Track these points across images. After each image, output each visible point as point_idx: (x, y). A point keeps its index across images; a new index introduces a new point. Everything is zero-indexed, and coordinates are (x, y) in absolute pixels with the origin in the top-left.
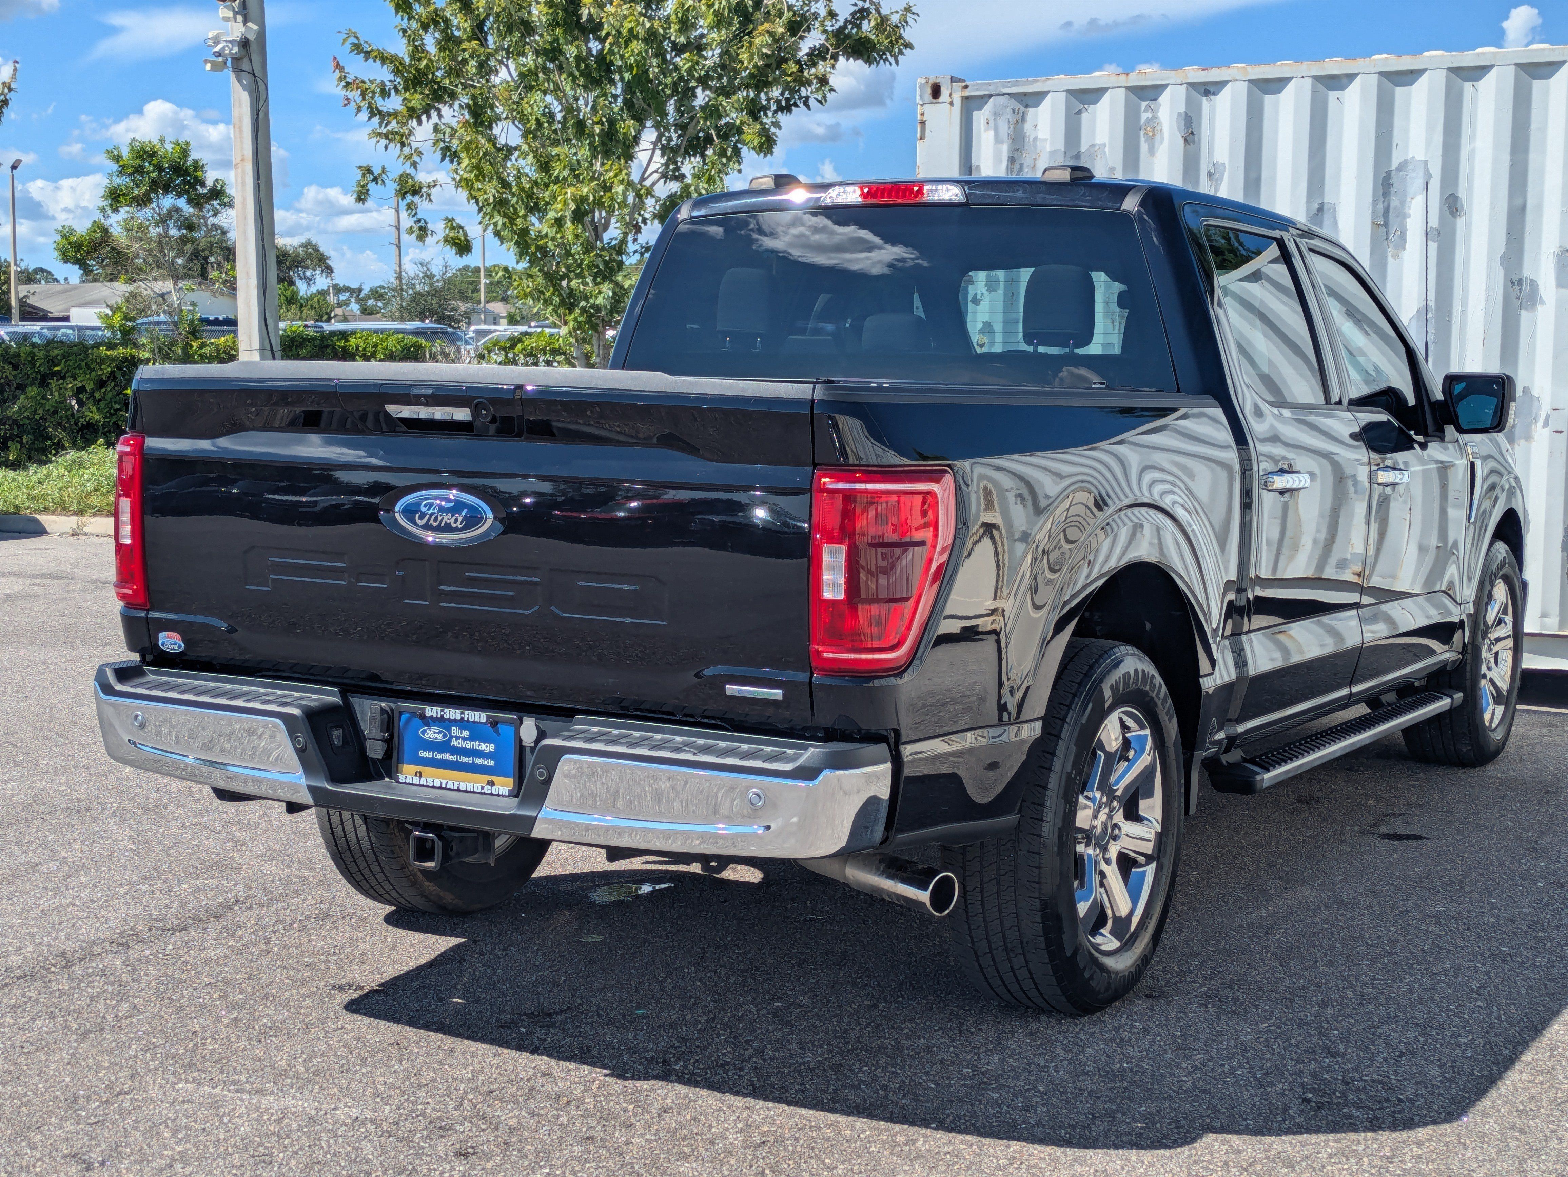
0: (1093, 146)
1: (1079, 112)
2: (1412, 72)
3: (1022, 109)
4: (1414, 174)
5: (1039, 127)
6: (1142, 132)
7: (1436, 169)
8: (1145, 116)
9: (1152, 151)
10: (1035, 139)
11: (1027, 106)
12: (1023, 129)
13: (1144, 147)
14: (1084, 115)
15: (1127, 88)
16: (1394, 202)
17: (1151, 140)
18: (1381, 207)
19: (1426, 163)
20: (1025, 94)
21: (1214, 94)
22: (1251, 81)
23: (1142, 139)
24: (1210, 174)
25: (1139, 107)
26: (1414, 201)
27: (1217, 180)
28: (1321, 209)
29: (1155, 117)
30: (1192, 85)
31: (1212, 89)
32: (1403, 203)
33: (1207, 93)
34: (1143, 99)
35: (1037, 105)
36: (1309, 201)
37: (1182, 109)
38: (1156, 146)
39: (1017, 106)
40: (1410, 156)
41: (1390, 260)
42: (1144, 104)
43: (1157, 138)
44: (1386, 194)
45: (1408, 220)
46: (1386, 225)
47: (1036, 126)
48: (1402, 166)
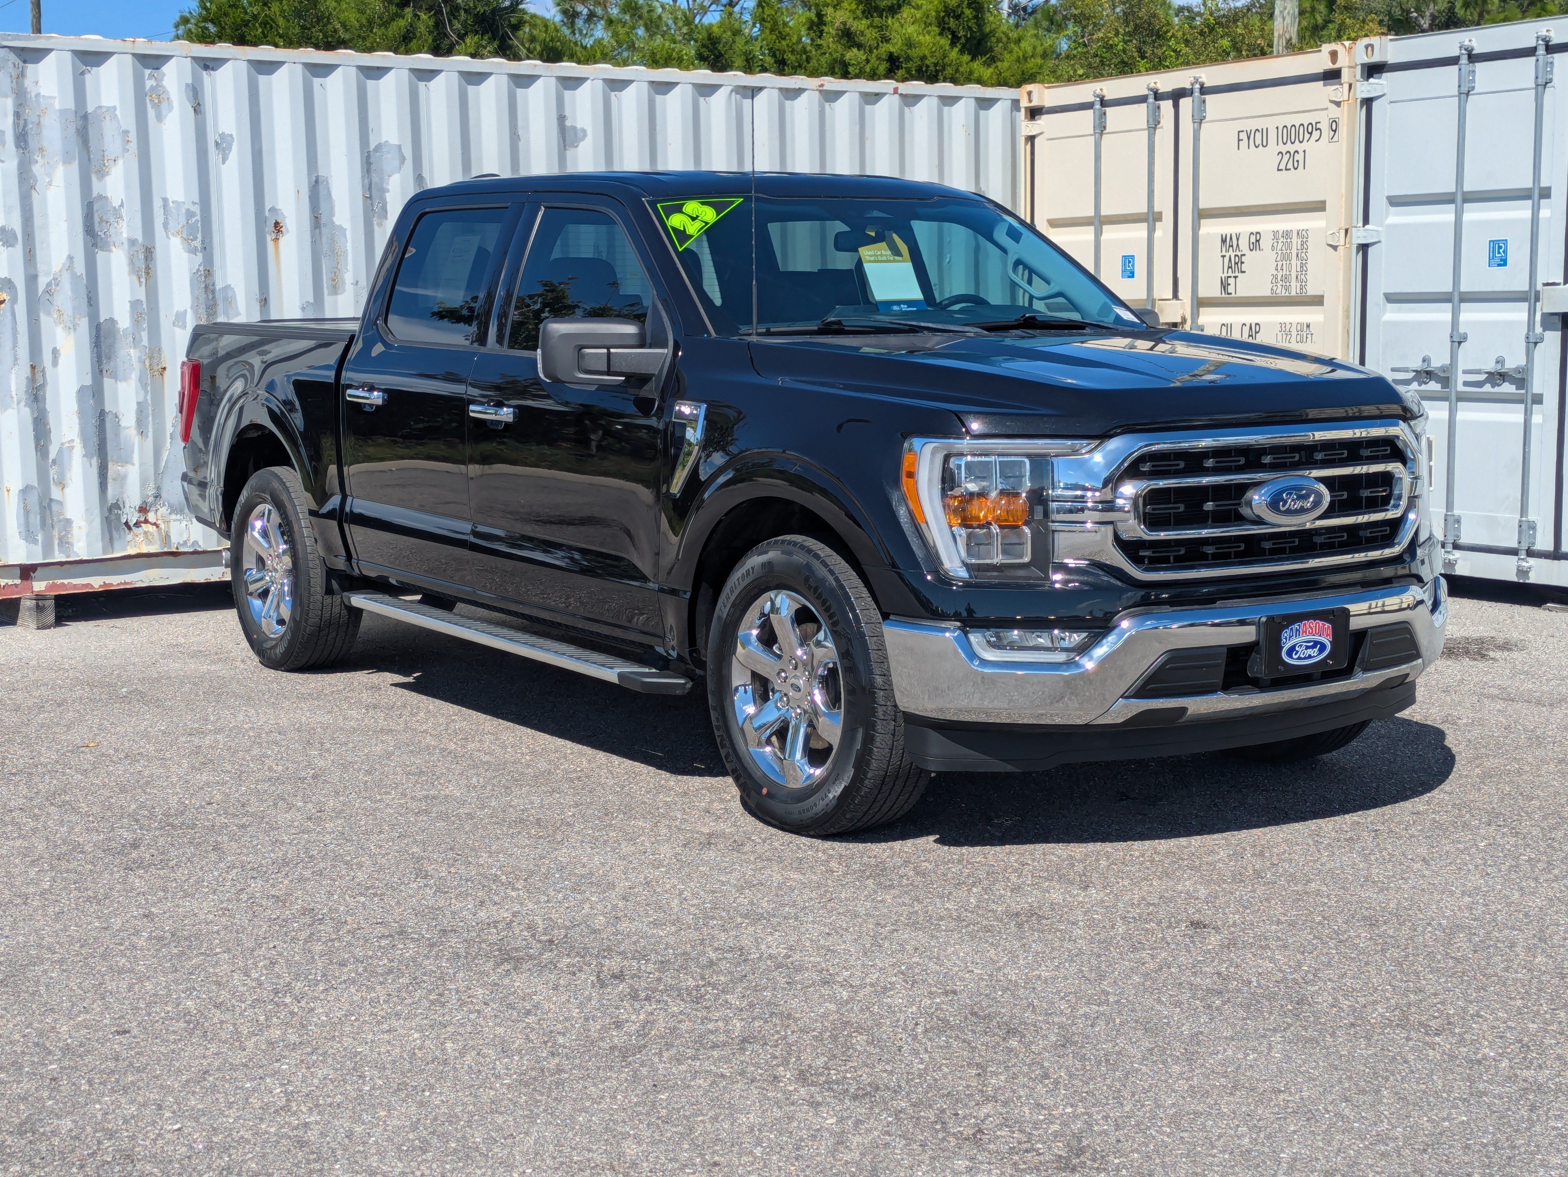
0: (100, 107)
1: (83, 73)
2: (378, 68)
3: (21, 64)
4: (389, 156)
5: (40, 83)
6: (148, 99)
7: (408, 152)
8: (149, 83)
9: (159, 118)
10: (38, 95)
11: (25, 62)
12: (23, 84)
13: (151, 113)
14: (88, 77)
15: (134, 55)
16: (375, 179)
17: (157, 106)
18: (366, 181)
19: (399, 146)
20: (23, 49)
21: (213, 69)
22: (249, 61)
23: (149, 106)
24: (217, 144)
25: (143, 75)
26: (391, 179)
27: (224, 150)
28: (317, 182)
29: (158, 86)
30: (195, 59)
31: (211, 65)
32: (382, 179)
33: (206, 67)
34: (146, 67)
35: (37, 61)
36: (310, 174)
37: (190, 81)
38: (164, 113)
39: (18, 61)
40: (383, 141)
41: (376, 228)
42: (147, 72)
43: (164, 105)
44: (368, 171)
45: (387, 195)
46: (370, 198)
47: (37, 83)
48: (378, 148)
